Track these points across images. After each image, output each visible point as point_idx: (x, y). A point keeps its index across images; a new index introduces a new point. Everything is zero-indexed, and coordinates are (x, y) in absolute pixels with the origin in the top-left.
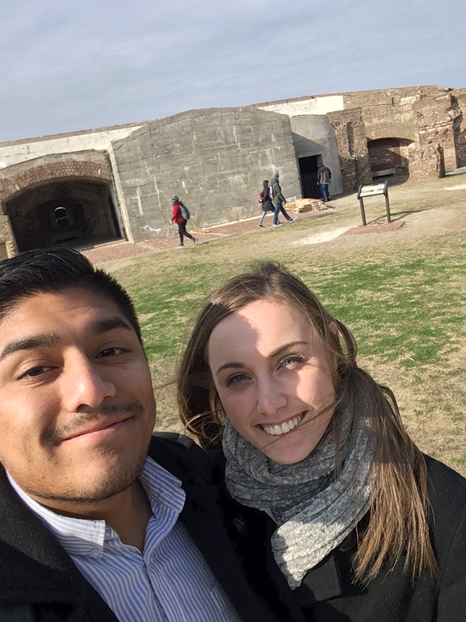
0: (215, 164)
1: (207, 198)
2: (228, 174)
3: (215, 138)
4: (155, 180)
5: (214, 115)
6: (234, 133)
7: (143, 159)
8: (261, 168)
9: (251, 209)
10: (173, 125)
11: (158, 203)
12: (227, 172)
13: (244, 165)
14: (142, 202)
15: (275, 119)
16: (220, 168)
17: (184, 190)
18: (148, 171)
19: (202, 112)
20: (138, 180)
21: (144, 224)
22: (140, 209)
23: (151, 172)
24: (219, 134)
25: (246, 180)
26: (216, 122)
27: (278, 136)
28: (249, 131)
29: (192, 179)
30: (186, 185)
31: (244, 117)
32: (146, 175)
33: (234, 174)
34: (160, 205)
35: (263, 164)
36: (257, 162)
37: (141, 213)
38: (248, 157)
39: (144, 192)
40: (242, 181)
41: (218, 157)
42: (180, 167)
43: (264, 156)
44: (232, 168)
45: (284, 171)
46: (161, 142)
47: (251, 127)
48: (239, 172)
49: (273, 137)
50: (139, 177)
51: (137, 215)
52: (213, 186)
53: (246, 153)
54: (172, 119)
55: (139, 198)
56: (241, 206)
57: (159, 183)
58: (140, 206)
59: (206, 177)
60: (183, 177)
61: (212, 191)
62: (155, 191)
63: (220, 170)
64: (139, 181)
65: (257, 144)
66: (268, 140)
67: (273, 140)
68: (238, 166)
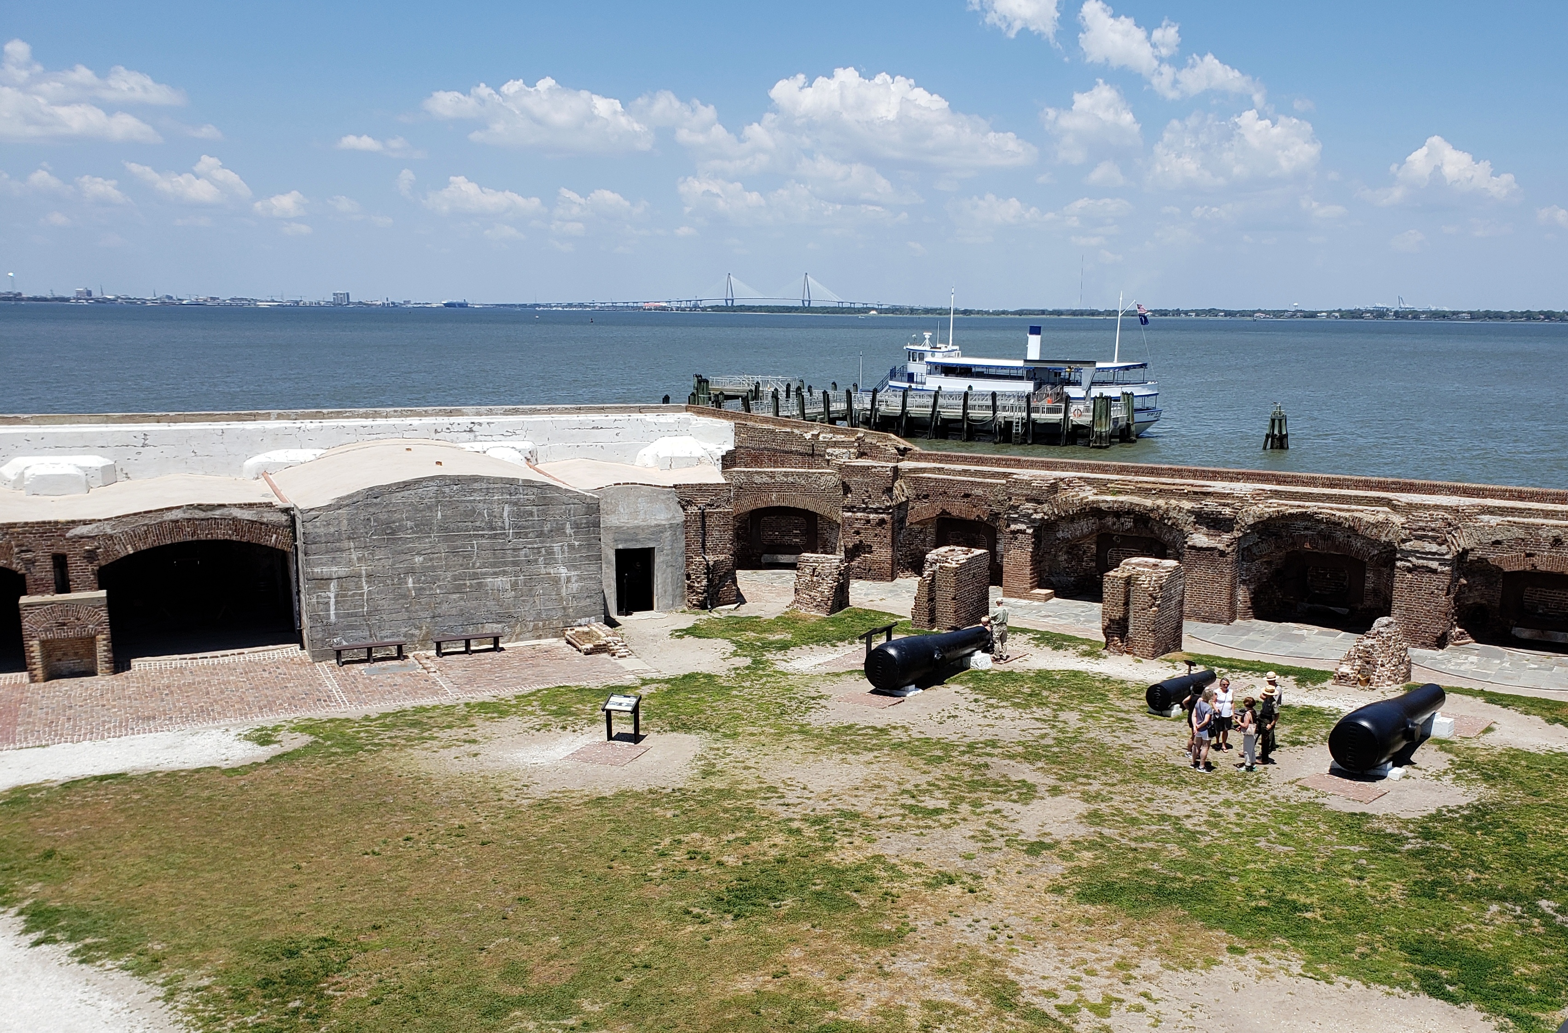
0: (468, 557)
1: (445, 606)
2: (485, 574)
3: (471, 519)
4: (364, 572)
5: (476, 486)
6: (505, 514)
7: (349, 538)
8: (543, 571)
9: (518, 629)
10: (406, 493)
11: (363, 606)
12: (485, 570)
13: (515, 563)
14: (337, 602)
15: (576, 501)
16: (474, 564)
17: (409, 590)
18: (354, 557)
19: (457, 480)
20: (335, 569)
21: (335, 635)
22: (332, 612)
23: (359, 559)
24: (480, 514)
25: (514, 586)
26: (478, 496)
27: (576, 526)
28: (531, 514)
29: (425, 575)
30: (414, 583)
31: (525, 492)
32: (351, 563)
33: (496, 575)
34: (365, 609)
36: (536, 561)
37: (333, 618)
38: (523, 552)
39: (343, 588)
40: (508, 586)
41: (472, 547)
42: (408, 557)
43: (550, 552)
44: (494, 565)
45: (578, 578)
46: (383, 516)
47: (535, 509)
48: (504, 573)
49: (568, 526)
50: (339, 563)
51: (325, 621)
52: (458, 589)
53: (521, 546)
54: (405, 485)
55: (330, 595)
56: (500, 622)
57: (369, 576)
58: (332, 608)
59: (449, 574)
60: (411, 571)
61: (455, 596)
62: (361, 588)
63: (473, 567)
64: (339, 571)
65: (541, 534)
66: (559, 530)
67: (569, 531)
68: (505, 564)
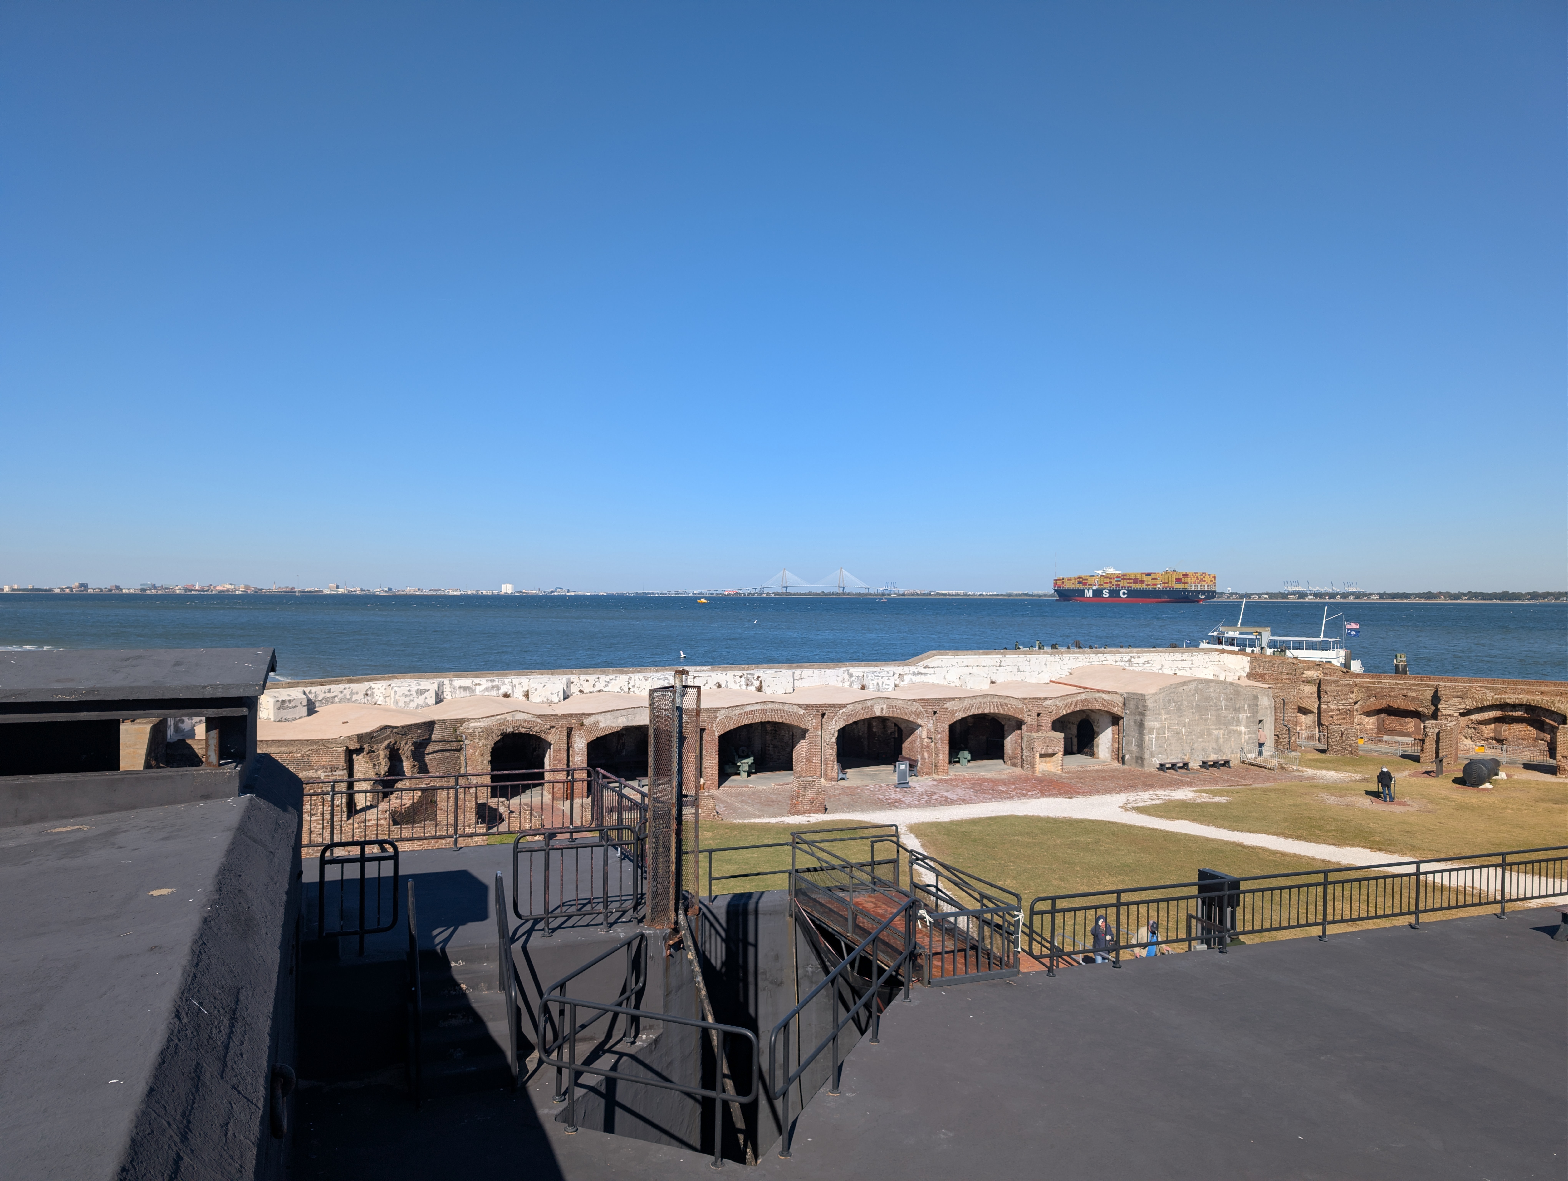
0: (1206, 720)
1: (1196, 745)
2: (1213, 729)
3: (1209, 701)
4: (1166, 726)
5: (1211, 684)
6: (1222, 699)
7: (1162, 708)
8: (1235, 728)
12: (1212, 727)
13: (1224, 724)
14: (1156, 740)
15: (1250, 694)
16: (1209, 723)
17: (1184, 735)
18: (1163, 718)
19: (1205, 682)
20: (1156, 723)
21: (1154, 756)
23: (1165, 719)
24: (1212, 699)
25: (1224, 735)
26: (1211, 690)
27: (1249, 706)
28: (1231, 699)
30: (1184, 732)
32: (1161, 721)
33: (1216, 729)
34: (1166, 744)
35: (1236, 726)
37: (1154, 748)
39: (1158, 733)
41: (1208, 715)
43: (1238, 719)
45: (1249, 733)
47: (1233, 697)
49: (1246, 705)
50: (1157, 721)
52: (1202, 736)
55: (1154, 736)
57: (1168, 728)
59: (1199, 728)
61: (1200, 740)
62: (1165, 734)
64: (1157, 725)
67: (1246, 708)
